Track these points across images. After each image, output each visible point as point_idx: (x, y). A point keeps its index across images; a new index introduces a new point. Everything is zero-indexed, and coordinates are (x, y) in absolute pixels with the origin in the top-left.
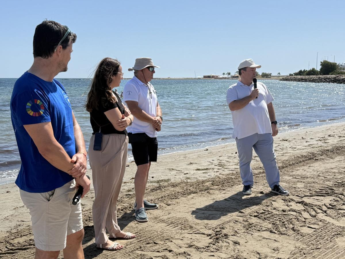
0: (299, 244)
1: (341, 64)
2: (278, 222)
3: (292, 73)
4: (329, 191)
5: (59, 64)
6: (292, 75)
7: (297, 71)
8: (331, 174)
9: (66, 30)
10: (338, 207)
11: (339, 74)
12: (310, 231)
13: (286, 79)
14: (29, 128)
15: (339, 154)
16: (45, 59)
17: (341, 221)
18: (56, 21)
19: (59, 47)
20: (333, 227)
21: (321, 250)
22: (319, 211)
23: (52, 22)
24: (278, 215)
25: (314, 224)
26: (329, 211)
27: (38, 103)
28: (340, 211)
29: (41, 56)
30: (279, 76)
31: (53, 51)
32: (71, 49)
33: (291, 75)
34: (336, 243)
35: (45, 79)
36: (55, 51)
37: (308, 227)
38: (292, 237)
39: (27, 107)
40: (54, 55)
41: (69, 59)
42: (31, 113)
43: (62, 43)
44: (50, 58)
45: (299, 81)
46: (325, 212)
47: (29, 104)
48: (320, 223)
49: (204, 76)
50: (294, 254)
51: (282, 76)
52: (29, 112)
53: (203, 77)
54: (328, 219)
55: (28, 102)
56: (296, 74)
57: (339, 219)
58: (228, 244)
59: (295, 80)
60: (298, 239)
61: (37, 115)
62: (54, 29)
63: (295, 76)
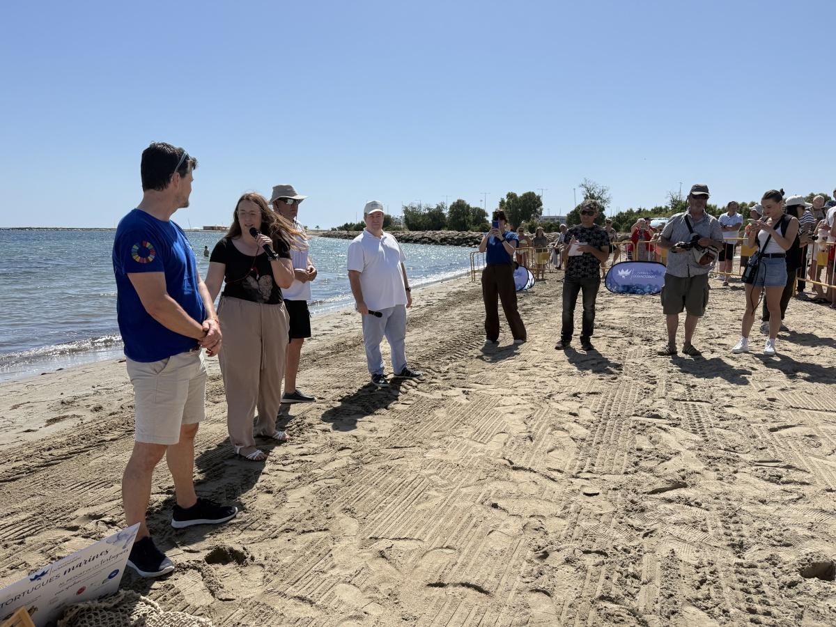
0: (396, 422)
1: (396, 217)
2: (368, 404)
3: (335, 227)
4: (415, 366)
5: (177, 197)
6: (335, 230)
7: (342, 224)
8: (412, 348)
9: (181, 152)
10: (429, 381)
11: (394, 230)
12: (406, 407)
13: (327, 235)
14: (134, 278)
15: (415, 326)
16: (159, 192)
17: (435, 394)
18: (168, 143)
19: (176, 174)
20: (428, 400)
21: (421, 423)
22: (409, 387)
23: (163, 144)
24: (366, 396)
25: (407, 400)
26: (419, 386)
27: (147, 246)
28: (432, 385)
29: (153, 188)
30: (318, 231)
31: (169, 181)
32: (192, 177)
33: (333, 229)
34: (434, 415)
35: (159, 217)
36: (172, 180)
37: (402, 404)
38: (387, 416)
39: (133, 250)
40: (171, 186)
41: (189, 190)
42: (137, 258)
43: (179, 169)
44: (165, 190)
45: (346, 238)
46: (416, 387)
47: (135, 247)
48: (414, 398)
49: (204, 227)
50: (395, 431)
51: (321, 231)
52: (134, 257)
53: (202, 228)
54: (420, 393)
55: (134, 244)
56: (341, 229)
57: (432, 392)
58: (315, 434)
59: (340, 236)
60: (394, 417)
61: (145, 262)
62: (167, 153)
63: (340, 232)
